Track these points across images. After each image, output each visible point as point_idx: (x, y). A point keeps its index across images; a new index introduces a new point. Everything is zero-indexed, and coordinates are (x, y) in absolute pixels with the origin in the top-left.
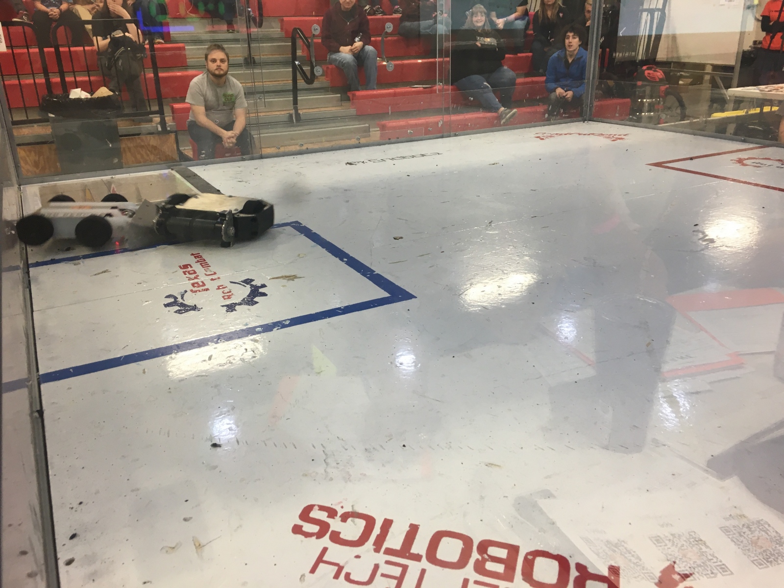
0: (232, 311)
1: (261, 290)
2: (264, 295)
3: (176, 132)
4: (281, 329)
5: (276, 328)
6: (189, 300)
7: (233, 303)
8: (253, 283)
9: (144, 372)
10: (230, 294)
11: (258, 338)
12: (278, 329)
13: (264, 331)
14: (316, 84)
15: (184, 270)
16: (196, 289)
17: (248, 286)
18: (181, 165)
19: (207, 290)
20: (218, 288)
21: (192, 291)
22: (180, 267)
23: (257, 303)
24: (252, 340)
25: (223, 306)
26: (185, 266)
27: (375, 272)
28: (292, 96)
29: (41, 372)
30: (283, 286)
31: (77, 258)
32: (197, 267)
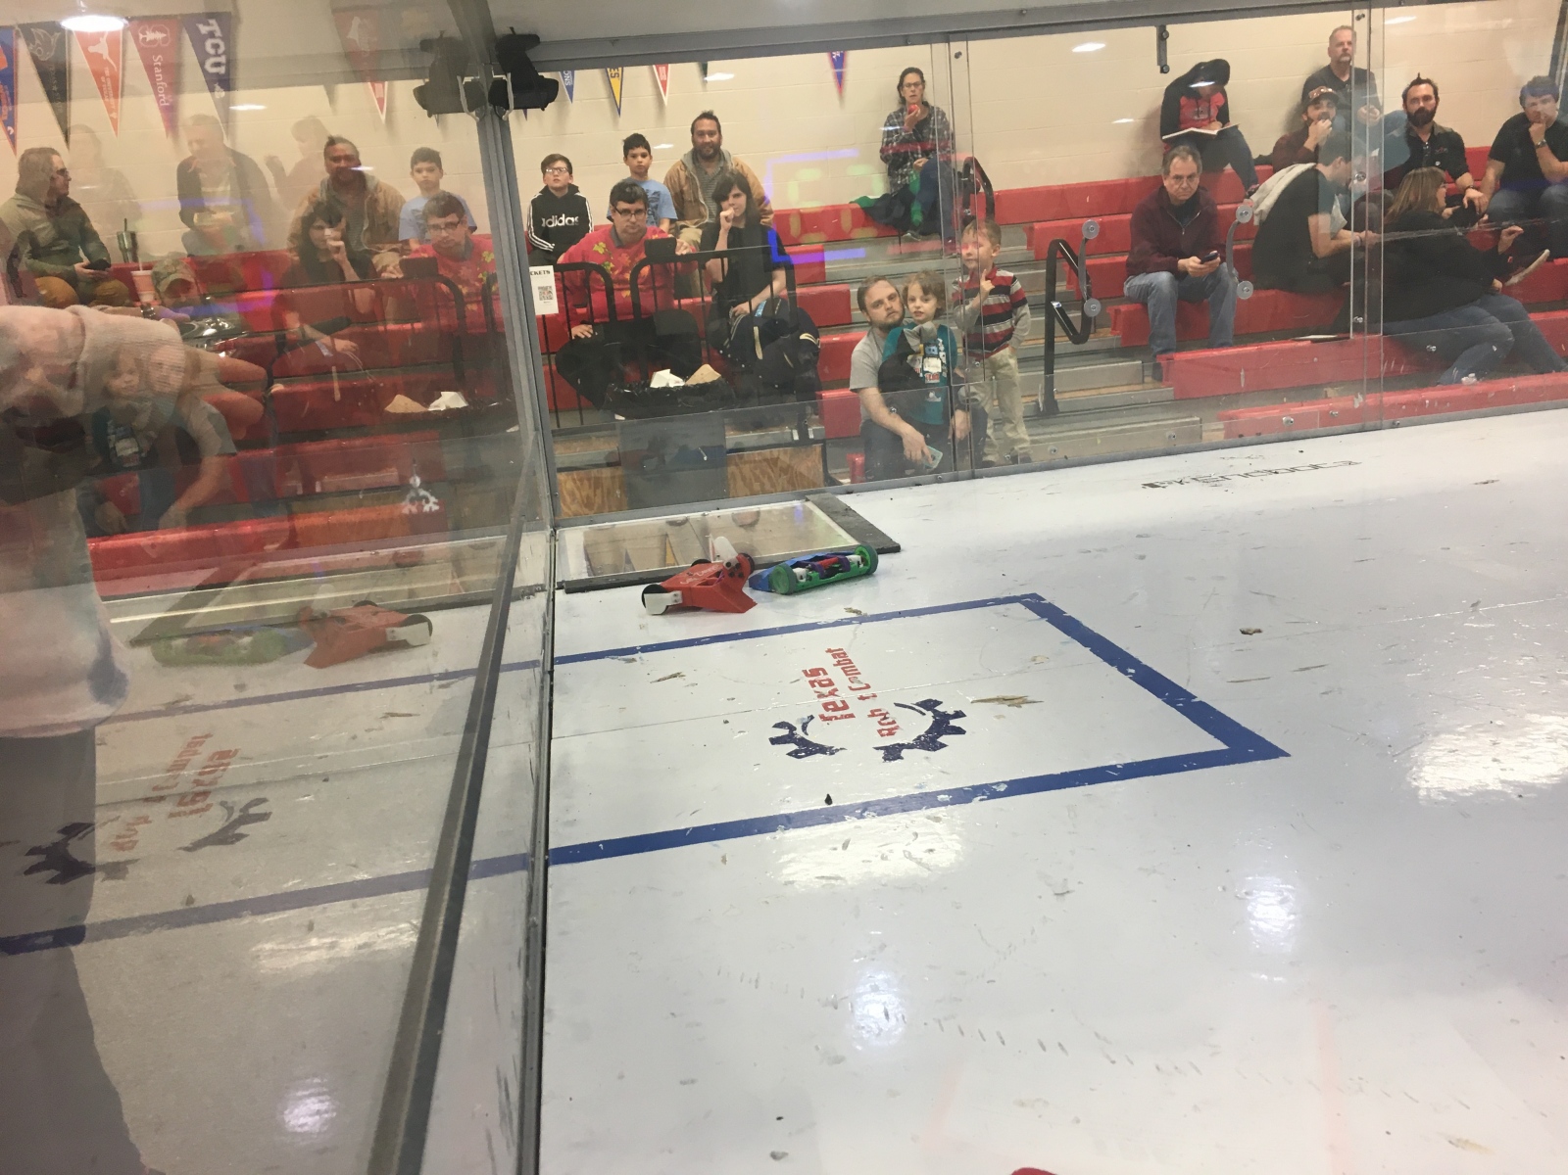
0: (894, 759)
1: (953, 723)
2: (959, 731)
3: (823, 441)
4: (988, 799)
5: (979, 798)
7: (898, 744)
8: (939, 708)
9: (724, 860)
10: (893, 726)
11: (940, 815)
12: (981, 800)
13: (953, 802)
14: (1092, 343)
15: (813, 679)
16: (830, 714)
17: (930, 714)
18: (824, 492)
19: (852, 716)
20: (873, 714)
21: (822, 717)
22: (805, 672)
23: (943, 746)
24: (928, 818)
25: (877, 749)
26: (815, 672)
27: (1194, 697)
28: (1043, 368)
30: (999, 717)
31: (632, 651)
32: (836, 674)
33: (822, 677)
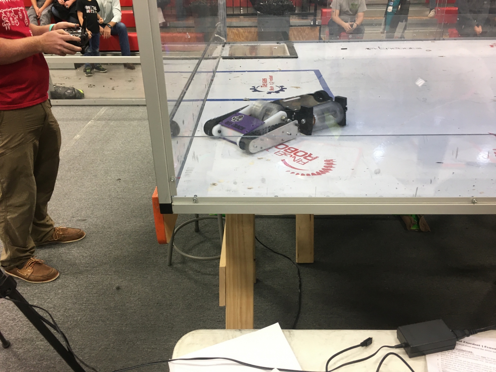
0: (269, 94)
2: (284, 91)
3: (321, 26)
6: (258, 89)
8: (283, 87)
10: (273, 89)
16: (262, 86)
17: (281, 88)
19: (267, 87)
20: (271, 87)
21: (261, 86)
22: (263, 79)
23: (279, 93)
25: (268, 92)
26: (265, 79)
29: (207, 99)
30: (293, 90)
31: (232, 72)
32: (268, 80)
33: (266, 80)
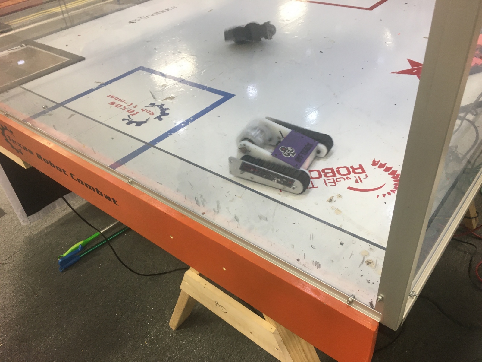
0: (162, 120)
1: (164, 107)
2: (167, 109)
4: (192, 122)
6: (136, 119)
7: (158, 116)
8: (156, 105)
10: (151, 112)
12: (191, 123)
13: (186, 125)
15: (115, 105)
17: (156, 107)
19: (137, 113)
20: (143, 110)
21: (131, 114)
22: (110, 104)
23: (169, 113)
25: (155, 118)
26: (112, 103)
27: (207, 87)
31: (46, 111)
32: (119, 102)
